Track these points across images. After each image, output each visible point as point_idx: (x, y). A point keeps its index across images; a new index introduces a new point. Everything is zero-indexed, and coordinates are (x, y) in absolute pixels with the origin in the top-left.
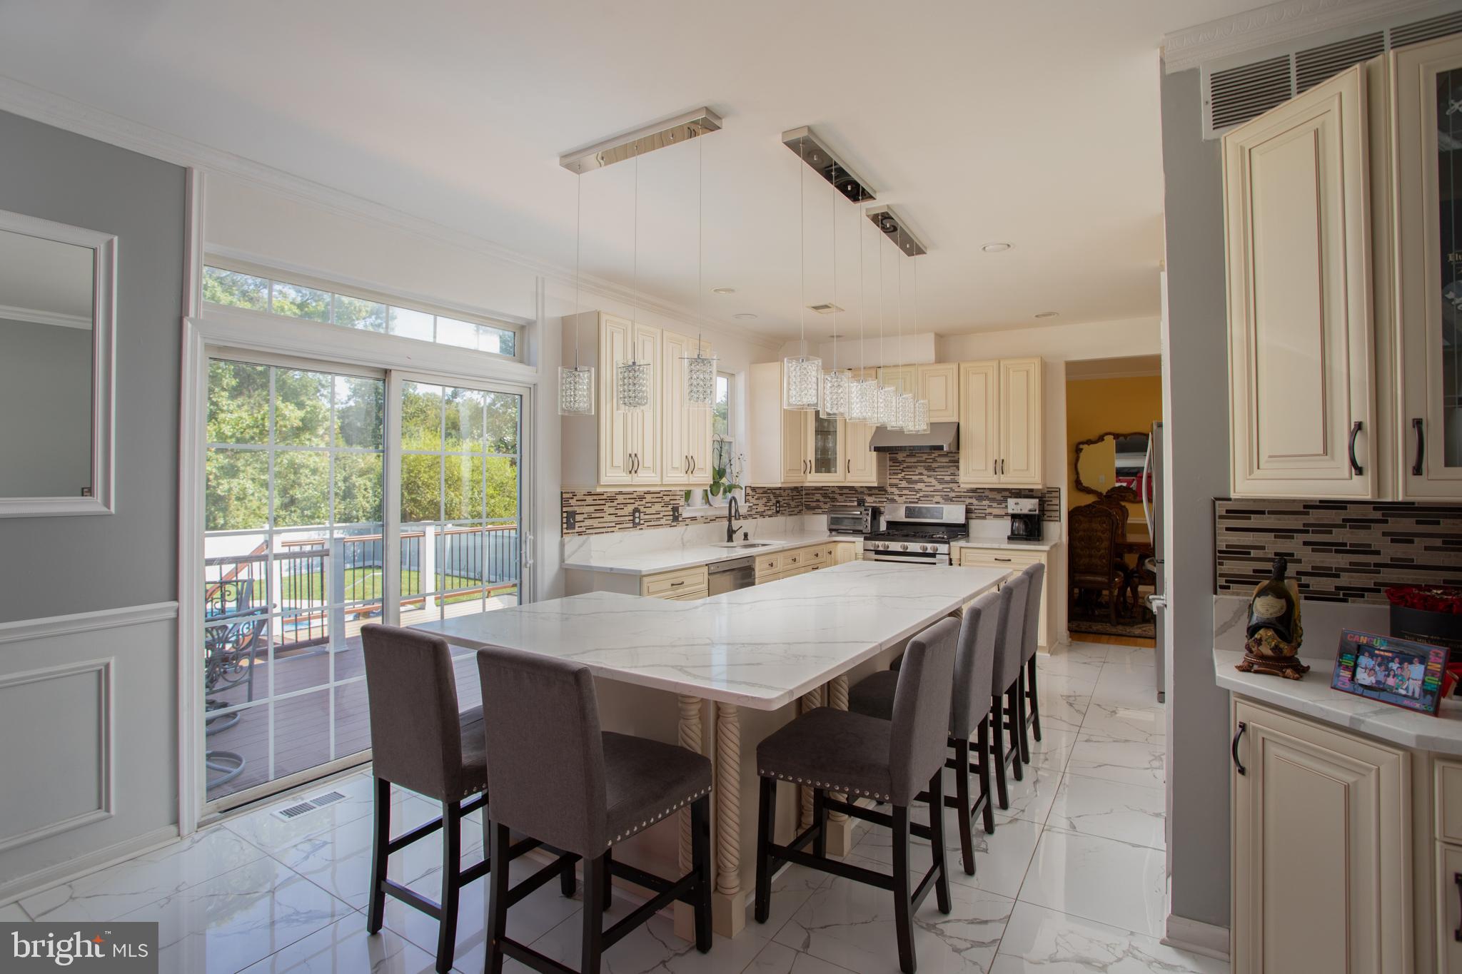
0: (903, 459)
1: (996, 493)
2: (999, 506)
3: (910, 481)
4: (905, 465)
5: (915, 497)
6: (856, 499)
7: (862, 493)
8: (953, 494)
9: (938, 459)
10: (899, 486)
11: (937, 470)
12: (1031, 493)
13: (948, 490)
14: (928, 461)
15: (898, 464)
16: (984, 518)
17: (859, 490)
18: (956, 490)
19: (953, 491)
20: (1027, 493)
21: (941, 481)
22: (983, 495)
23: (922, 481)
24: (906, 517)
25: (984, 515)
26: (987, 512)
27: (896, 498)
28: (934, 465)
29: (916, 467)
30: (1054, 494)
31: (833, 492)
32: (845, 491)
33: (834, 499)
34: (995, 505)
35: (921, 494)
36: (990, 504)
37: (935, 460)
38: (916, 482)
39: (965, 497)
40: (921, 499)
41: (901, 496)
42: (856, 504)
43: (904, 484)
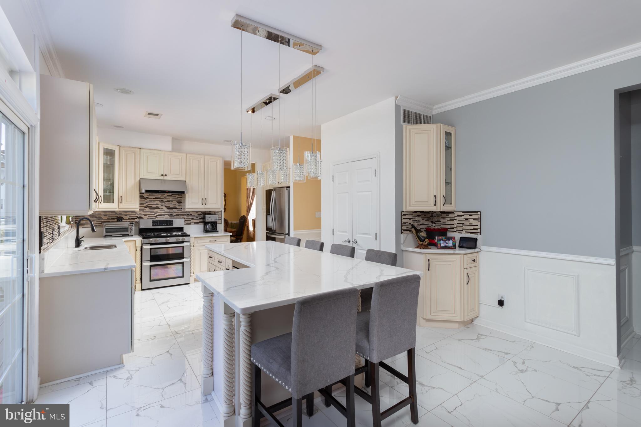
0: (147, 197)
1: (195, 213)
2: (197, 218)
3: (151, 208)
4: (148, 200)
5: (154, 216)
6: (116, 218)
7: (121, 214)
8: (175, 214)
9: (167, 197)
10: (145, 210)
11: (166, 202)
12: (210, 213)
13: (172, 212)
14: (161, 198)
15: (144, 199)
16: (190, 224)
17: (118, 213)
18: (176, 212)
19: (175, 212)
20: (208, 212)
21: (168, 208)
22: (189, 214)
23: (158, 208)
24: (153, 226)
25: (189, 223)
26: (191, 221)
27: (143, 216)
28: (165, 200)
29: (155, 201)
30: (219, 213)
31: (99, 214)
32: (108, 213)
33: (99, 218)
34: (195, 218)
35: (158, 214)
36: (193, 218)
37: (165, 198)
38: (154, 208)
39: (181, 215)
40: (157, 216)
41: (145, 215)
42: (116, 220)
43: (147, 209)
